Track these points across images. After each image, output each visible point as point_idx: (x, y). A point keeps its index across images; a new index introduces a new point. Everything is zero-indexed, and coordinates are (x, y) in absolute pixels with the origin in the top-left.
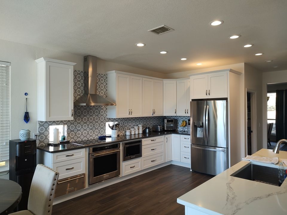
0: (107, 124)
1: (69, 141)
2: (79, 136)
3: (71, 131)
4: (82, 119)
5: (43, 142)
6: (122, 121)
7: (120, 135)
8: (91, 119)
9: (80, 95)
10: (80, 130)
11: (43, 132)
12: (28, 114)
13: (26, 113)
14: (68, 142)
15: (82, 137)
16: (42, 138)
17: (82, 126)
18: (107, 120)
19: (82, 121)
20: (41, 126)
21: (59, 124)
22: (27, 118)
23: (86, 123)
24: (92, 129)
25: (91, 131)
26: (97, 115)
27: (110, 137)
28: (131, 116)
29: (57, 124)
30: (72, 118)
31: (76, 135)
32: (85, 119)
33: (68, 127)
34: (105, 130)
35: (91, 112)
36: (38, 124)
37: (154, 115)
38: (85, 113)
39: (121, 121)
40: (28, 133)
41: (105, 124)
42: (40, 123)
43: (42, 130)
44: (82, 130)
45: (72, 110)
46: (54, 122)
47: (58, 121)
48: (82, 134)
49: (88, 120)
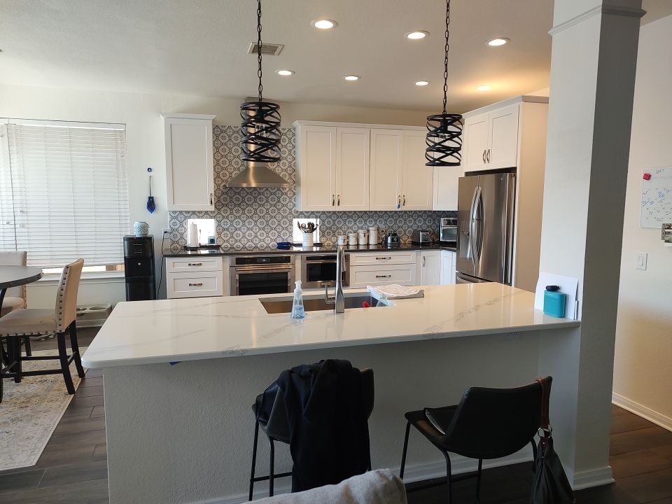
0: (295, 221)
1: (220, 246)
2: (238, 239)
3: (224, 229)
4: (244, 210)
5: (177, 242)
6: (330, 217)
7: (326, 244)
8: (261, 211)
10: (240, 229)
11: (176, 227)
12: (153, 200)
13: (150, 198)
14: (218, 247)
15: (244, 241)
16: (175, 236)
17: (244, 222)
18: (296, 215)
19: (244, 213)
20: (172, 218)
21: (202, 217)
22: (151, 205)
23: (251, 217)
24: (263, 229)
25: (261, 231)
26: (275, 205)
27: (300, 245)
28: (336, 208)
29: (199, 217)
31: (232, 237)
32: (250, 212)
33: (219, 222)
34: (291, 233)
35: (261, 200)
36: (169, 216)
37: (403, 208)
38: (249, 200)
39: (327, 217)
41: (291, 222)
42: (172, 214)
43: (175, 224)
44: (244, 229)
45: (211, 194)
46: (194, 213)
47: (200, 212)
48: (244, 236)
49: (255, 213)
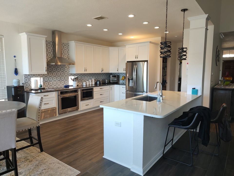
0: (70, 77)
1: (44, 88)
2: (51, 85)
3: (46, 81)
4: (52, 74)
5: (28, 88)
6: (80, 75)
7: (79, 85)
8: (59, 74)
9: (50, 58)
10: (51, 81)
11: (27, 81)
12: (17, 70)
13: (15, 69)
15: (53, 86)
16: (27, 85)
17: (53, 78)
18: (70, 75)
20: (25, 77)
22: (16, 72)
23: (55, 76)
25: (59, 82)
26: (63, 72)
27: (72, 86)
28: (86, 72)
29: (36, 77)
30: (46, 73)
31: (49, 84)
32: (55, 74)
33: (44, 78)
34: (68, 81)
37: (103, 72)
38: (54, 69)
40: (19, 82)
41: (68, 77)
42: (25, 76)
43: (26, 80)
44: (53, 81)
45: (46, 67)
46: (34, 75)
47: (36, 75)
48: (53, 84)
49: (57, 75)
